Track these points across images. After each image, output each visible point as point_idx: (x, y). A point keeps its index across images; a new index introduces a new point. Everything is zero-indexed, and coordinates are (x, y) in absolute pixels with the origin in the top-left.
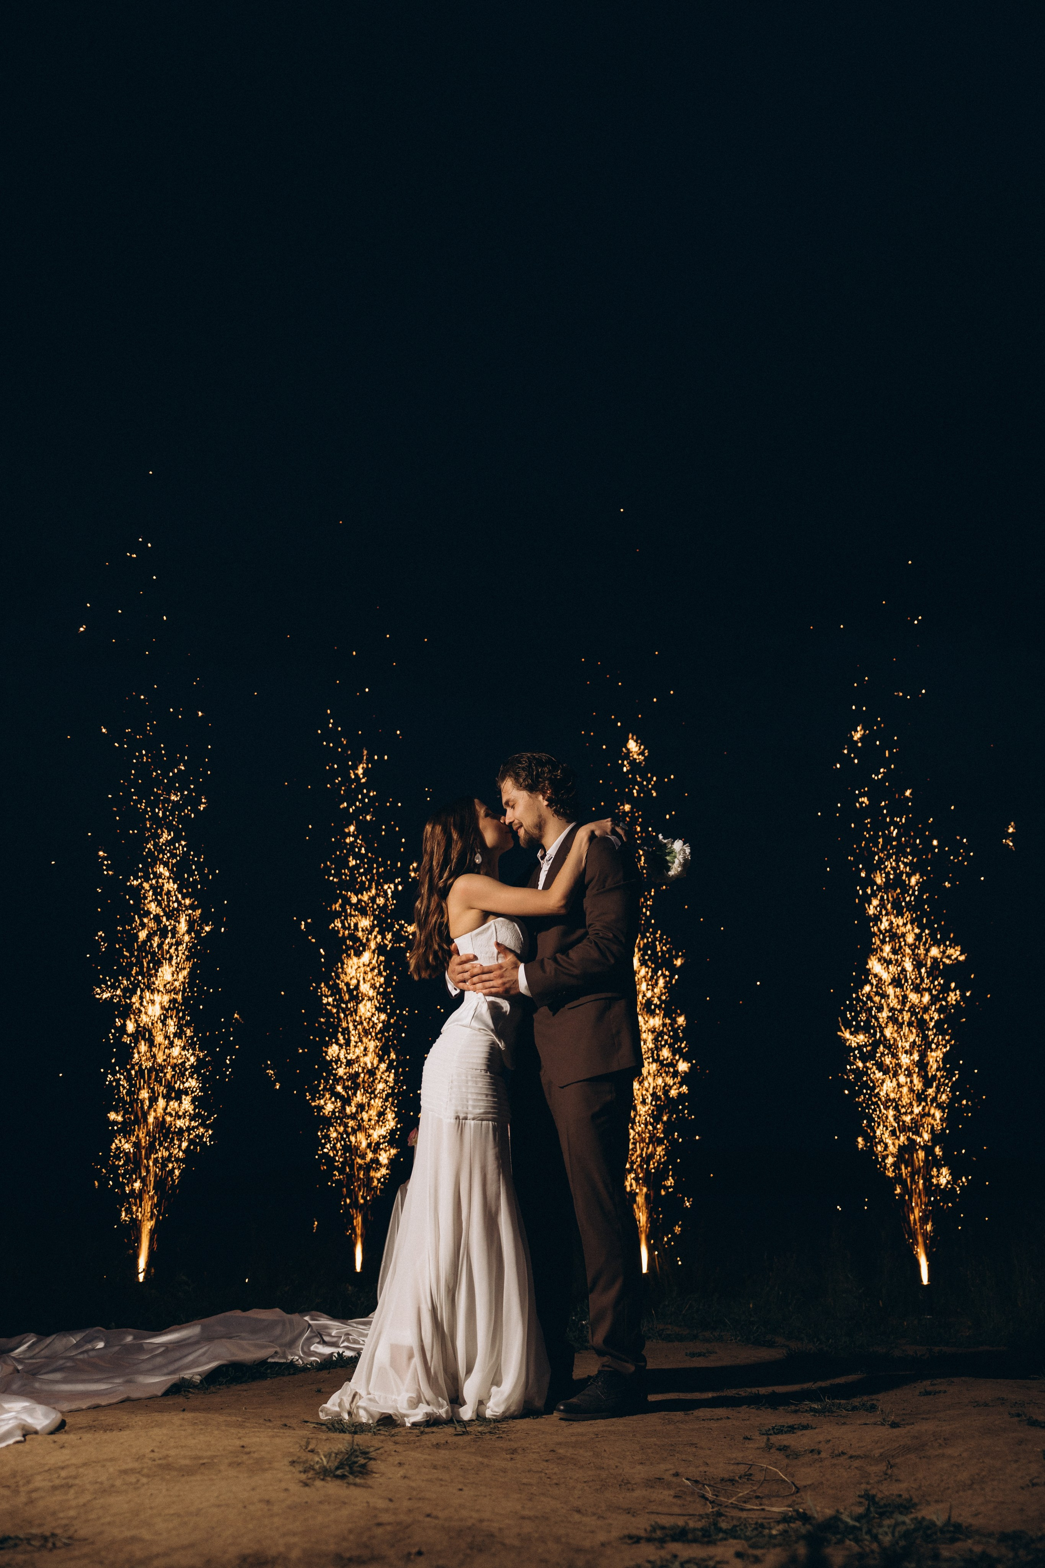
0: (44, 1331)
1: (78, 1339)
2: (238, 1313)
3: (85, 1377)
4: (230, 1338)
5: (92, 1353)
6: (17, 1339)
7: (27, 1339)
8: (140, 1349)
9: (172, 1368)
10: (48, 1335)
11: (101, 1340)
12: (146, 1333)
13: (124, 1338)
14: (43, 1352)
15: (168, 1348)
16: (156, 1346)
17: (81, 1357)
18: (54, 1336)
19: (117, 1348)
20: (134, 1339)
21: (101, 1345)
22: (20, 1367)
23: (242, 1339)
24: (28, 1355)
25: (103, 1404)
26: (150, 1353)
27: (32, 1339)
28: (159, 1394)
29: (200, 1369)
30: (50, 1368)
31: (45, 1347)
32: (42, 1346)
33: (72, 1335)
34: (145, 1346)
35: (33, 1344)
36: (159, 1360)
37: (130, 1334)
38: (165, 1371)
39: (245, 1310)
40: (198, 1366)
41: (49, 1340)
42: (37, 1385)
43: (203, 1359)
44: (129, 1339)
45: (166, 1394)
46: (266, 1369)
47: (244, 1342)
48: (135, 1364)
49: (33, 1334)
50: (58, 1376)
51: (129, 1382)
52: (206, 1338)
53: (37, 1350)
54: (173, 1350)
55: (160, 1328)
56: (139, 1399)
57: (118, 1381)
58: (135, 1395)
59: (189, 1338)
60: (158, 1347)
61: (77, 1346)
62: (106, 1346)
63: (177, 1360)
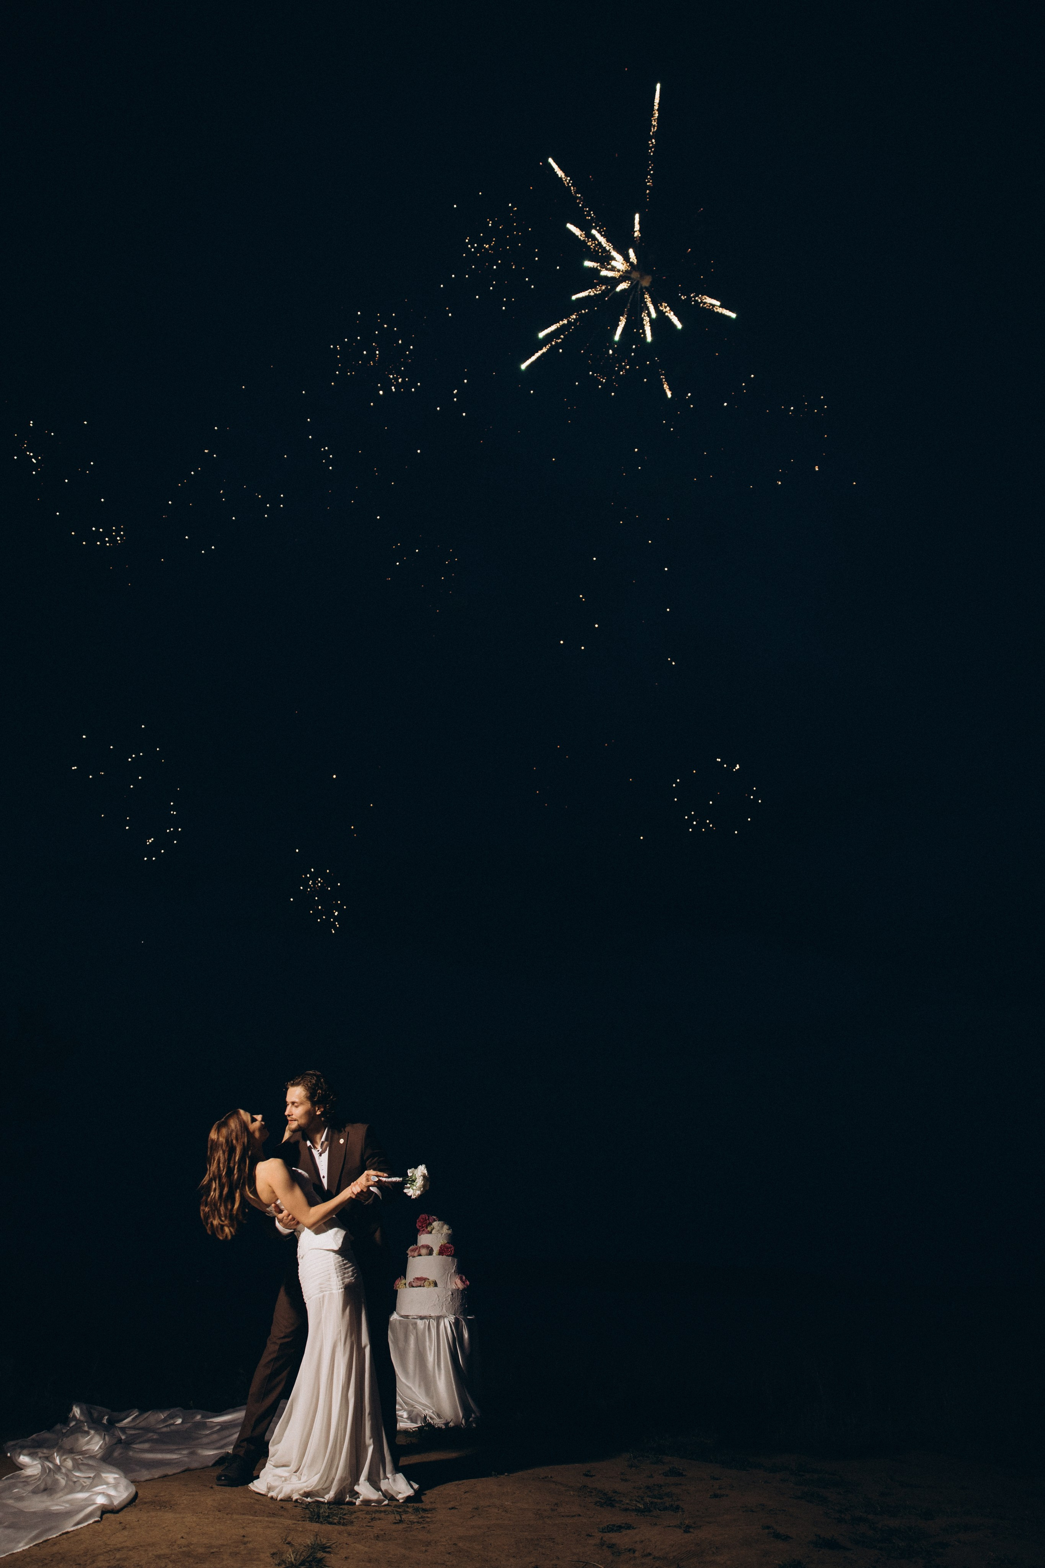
0: (143, 1409)
1: (165, 1415)
3: (164, 1447)
5: (173, 1427)
6: (123, 1414)
7: (131, 1413)
8: (203, 1425)
9: (223, 1442)
10: (146, 1410)
11: (180, 1417)
12: (209, 1414)
13: (195, 1417)
14: (142, 1423)
15: (221, 1427)
16: (215, 1424)
17: (165, 1430)
18: (150, 1412)
19: (189, 1425)
20: (202, 1417)
21: (179, 1421)
22: (123, 1437)
24: (132, 1425)
25: (170, 1473)
26: (211, 1430)
27: (136, 1413)
28: (210, 1464)
30: (141, 1440)
31: (143, 1420)
32: (141, 1418)
33: (161, 1412)
34: (208, 1423)
35: (136, 1417)
36: (215, 1436)
37: (199, 1414)
38: (218, 1445)
41: (146, 1415)
42: (131, 1453)
44: (199, 1417)
45: (214, 1465)
48: (198, 1438)
49: (137, 1410)
50: (146, 1446)
51: (192, 1453)
53: (138, 1421)
55: (220, 1412)
56: (196, 1469)
57: (185, 1452)
58: (195, 1465)
59: (237, 1420)
60: (217, 1425)
61: (164, 1420)
62: (182, 1422)
63: (226, 1437)
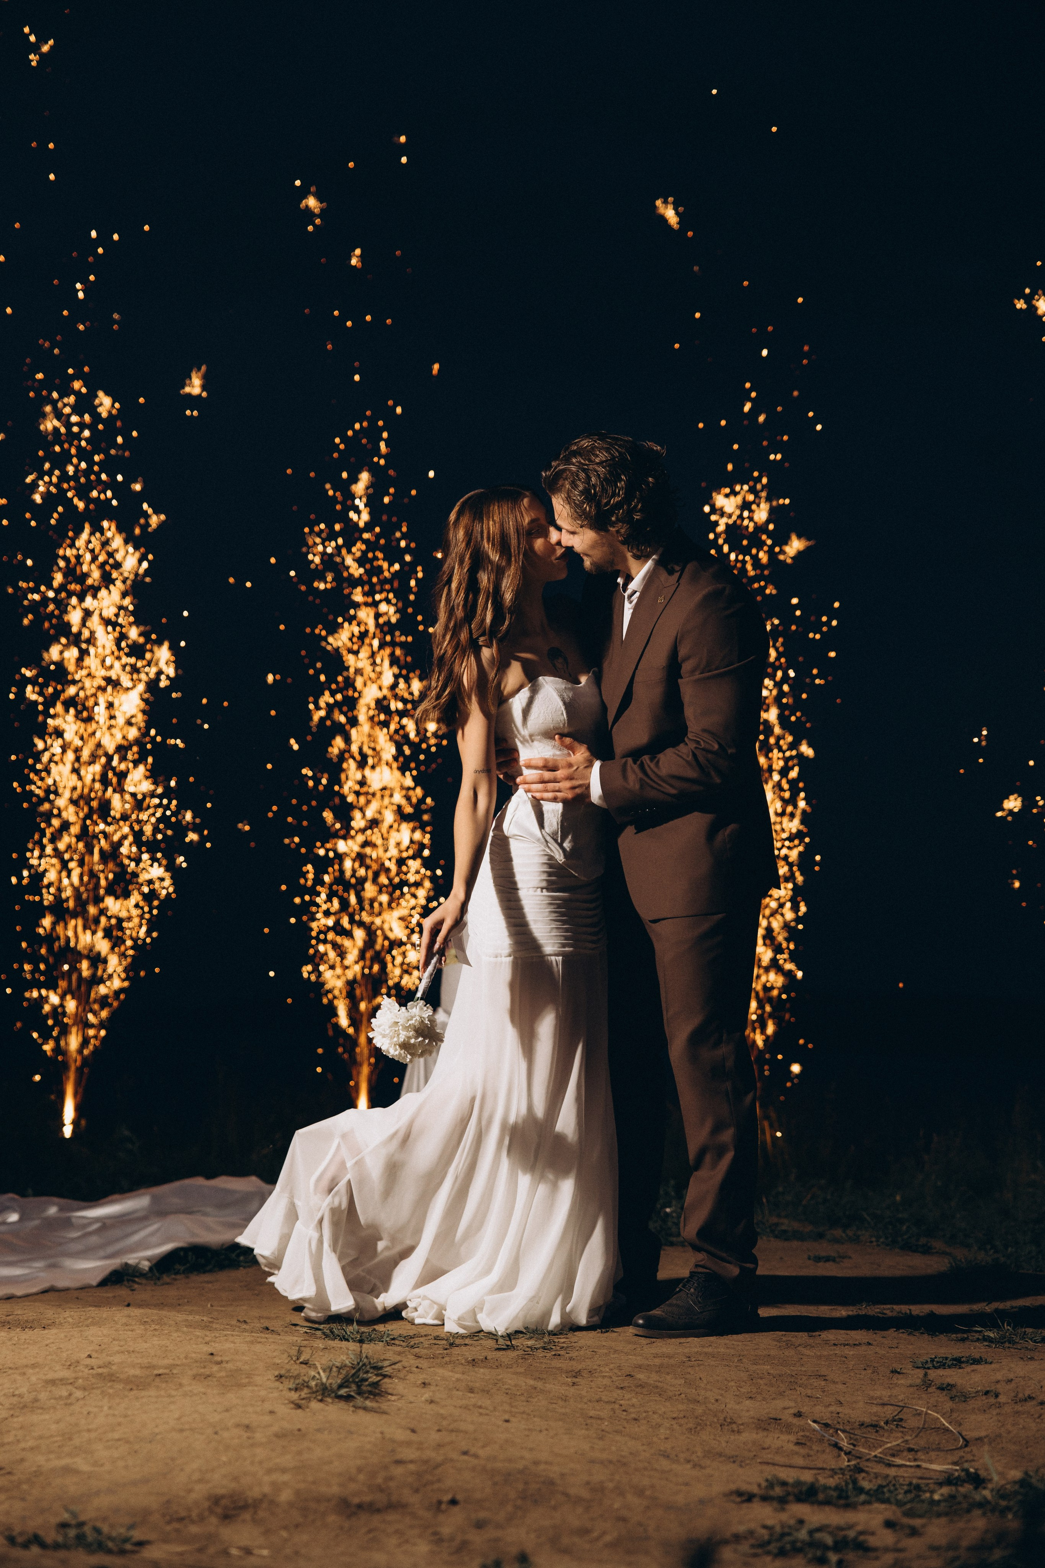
2: (200, 1181)
4: (191, 1213)
5: (2, 1228)
8: (67, 1223)
9: (110, 1250)
11: (14, 1211)
12: (75, 1203)
13: (44, 1210)
15: (106, 1224)
16: (89, 1221)
19: (36, 1222)
20: (61, 1209)
21: (14, 1217)
23: (205, 1214)
25: (19, 1293)
26: (83, 1230)
28: (94, 1283)
29: (149, 1253)
34: (74, 1220)
36: (94, 1240)
37: (54, 1204)
38: (102, 1253)
39: (210, 1176)
40: (147, 1248)
43: (154, 1240)
44: (53, 1211)
45: (103, 1283)
46: (238, 1256)
47: (209, 1220)
48: (60, 1244)
51: (54, 1266)
52: (158, 1212)
54: (113, 1226)
55: (95, 1197)
56: (67, 1290)
57: (39, 1264)
58: (61, 1284)
59: (135, 1212)
60: (93, 1223)
62: (21, 1220)
63: (118, 1240)
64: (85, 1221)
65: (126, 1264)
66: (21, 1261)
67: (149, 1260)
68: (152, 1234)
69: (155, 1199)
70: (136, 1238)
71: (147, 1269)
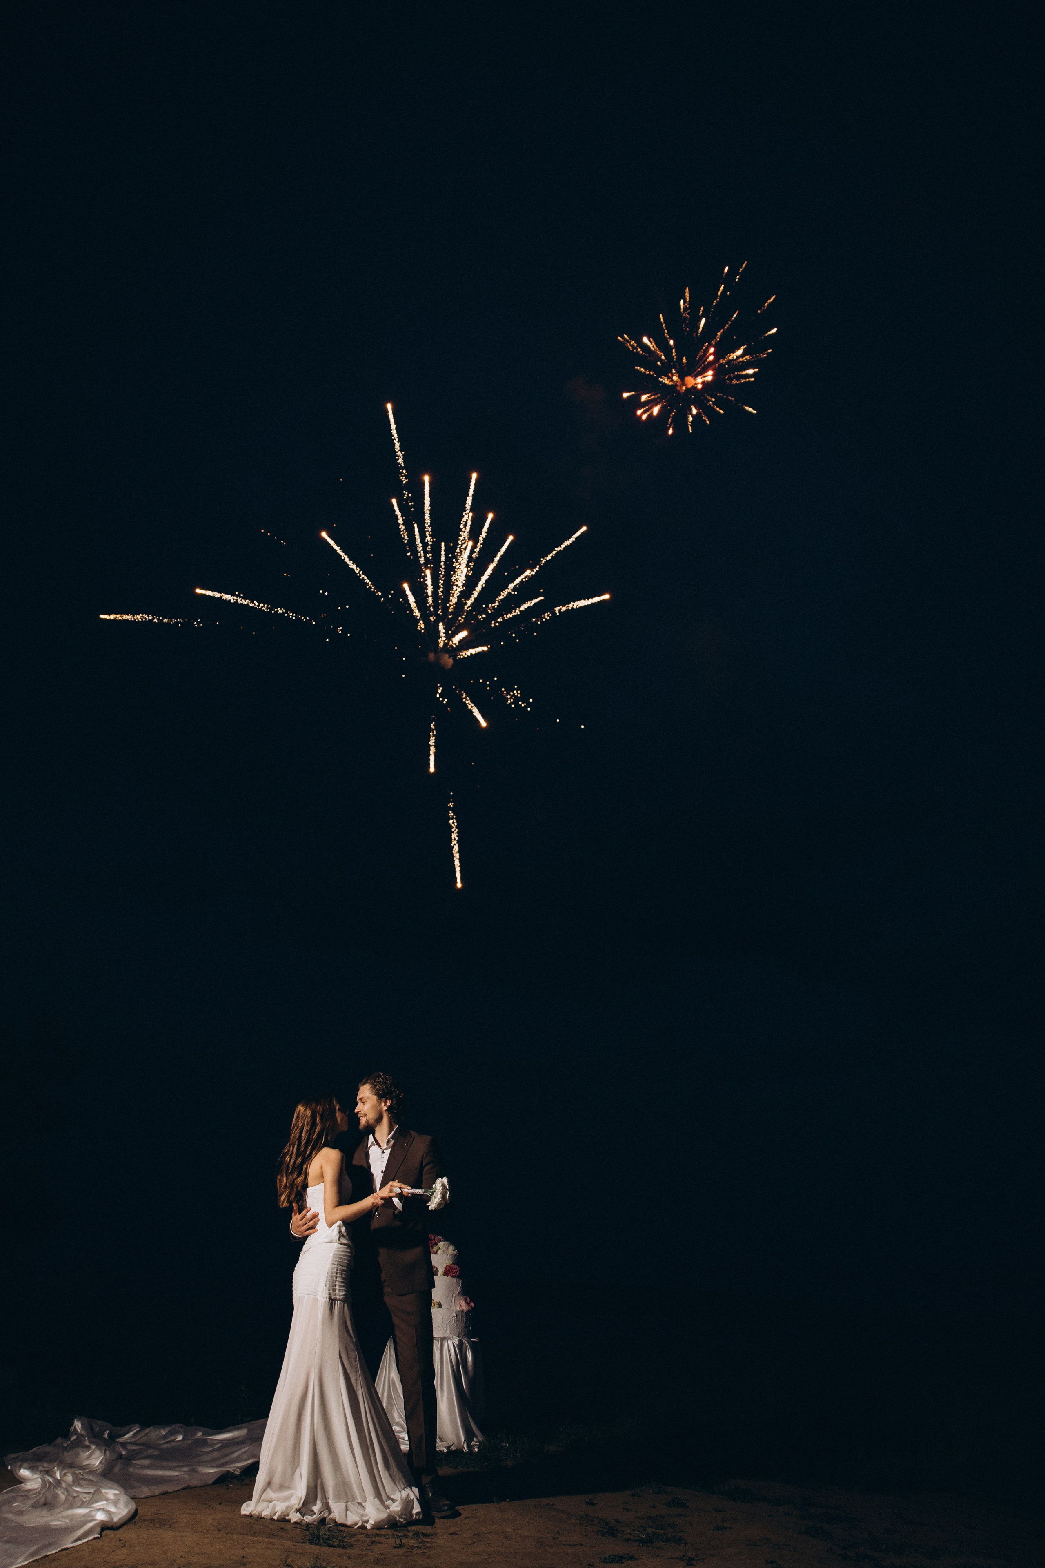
0: (144, 1425)
1: (166, 1432)
3: (165, 1464)
5: (173, 1444)
6: (125, 1429)
7: (134, 1428)
8: (204, 1443)
9: (223, 1461)
10: (148, 1426)
11: (181, 1434)
12: (211, 1431)
13: (196, 1434)
14: (144, 1438)
15: (226, 1444)
17: (166, 1446)
18: (151, 1428)
19: (190, 1441)
20: (203, 1434)
21: (180, 1438)
22: (124, 1453)
24: (133, 1440)
25: (170, 1490)
26: (212, 1447)
27: (137, 1429)
28: (210, 1482)
29: (241, 1464)
30: (142, 1456)
32: (143, 1434)
33: (163, 1428)
34: (209, 1441)
35: (137, 1432)
36: (216, 1454)
37: (200, 1431)
38: (218, 1462)
40: (240, 1462)
41: (147, 1430)
42: (131, 1469)
43: (245, 1456)
44: (200, 1434)
45: (214, 1483)
48: (198, 1456)
49: (137, 1425)
50: (146, 1462)
51: (193, 1471)
52: (250, 1438)
53: (139, 1437)
55: (221, 1429)
56: (195, 1487)
57: (186, 1469)
58: (194, 1483)
59: (239, 1437)
60: (218, 1443)
61: (165, 1437)
62: (183, 1439)
63: (228, 1455)
64: (215, 1442)
65: (228, 1471)
66: (179, 1466)
67: (240, 1468)
68: (244, 1453)
69: (249, 1431)
70: (236, 1454)
71: (239, 1473)
